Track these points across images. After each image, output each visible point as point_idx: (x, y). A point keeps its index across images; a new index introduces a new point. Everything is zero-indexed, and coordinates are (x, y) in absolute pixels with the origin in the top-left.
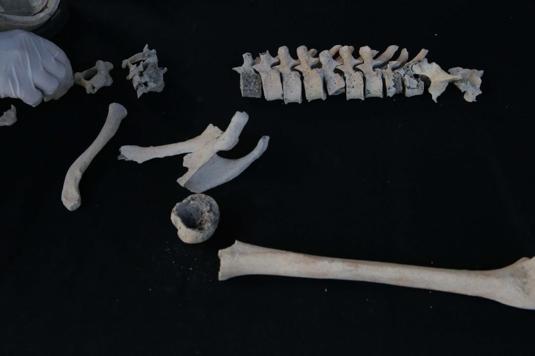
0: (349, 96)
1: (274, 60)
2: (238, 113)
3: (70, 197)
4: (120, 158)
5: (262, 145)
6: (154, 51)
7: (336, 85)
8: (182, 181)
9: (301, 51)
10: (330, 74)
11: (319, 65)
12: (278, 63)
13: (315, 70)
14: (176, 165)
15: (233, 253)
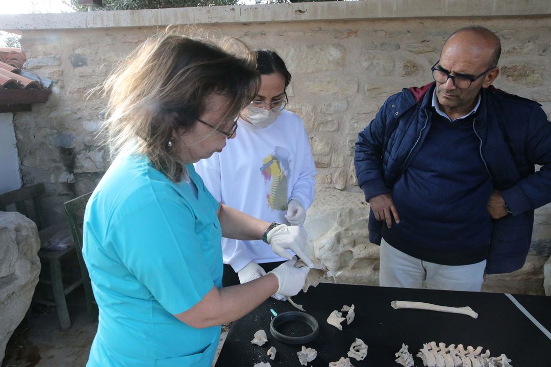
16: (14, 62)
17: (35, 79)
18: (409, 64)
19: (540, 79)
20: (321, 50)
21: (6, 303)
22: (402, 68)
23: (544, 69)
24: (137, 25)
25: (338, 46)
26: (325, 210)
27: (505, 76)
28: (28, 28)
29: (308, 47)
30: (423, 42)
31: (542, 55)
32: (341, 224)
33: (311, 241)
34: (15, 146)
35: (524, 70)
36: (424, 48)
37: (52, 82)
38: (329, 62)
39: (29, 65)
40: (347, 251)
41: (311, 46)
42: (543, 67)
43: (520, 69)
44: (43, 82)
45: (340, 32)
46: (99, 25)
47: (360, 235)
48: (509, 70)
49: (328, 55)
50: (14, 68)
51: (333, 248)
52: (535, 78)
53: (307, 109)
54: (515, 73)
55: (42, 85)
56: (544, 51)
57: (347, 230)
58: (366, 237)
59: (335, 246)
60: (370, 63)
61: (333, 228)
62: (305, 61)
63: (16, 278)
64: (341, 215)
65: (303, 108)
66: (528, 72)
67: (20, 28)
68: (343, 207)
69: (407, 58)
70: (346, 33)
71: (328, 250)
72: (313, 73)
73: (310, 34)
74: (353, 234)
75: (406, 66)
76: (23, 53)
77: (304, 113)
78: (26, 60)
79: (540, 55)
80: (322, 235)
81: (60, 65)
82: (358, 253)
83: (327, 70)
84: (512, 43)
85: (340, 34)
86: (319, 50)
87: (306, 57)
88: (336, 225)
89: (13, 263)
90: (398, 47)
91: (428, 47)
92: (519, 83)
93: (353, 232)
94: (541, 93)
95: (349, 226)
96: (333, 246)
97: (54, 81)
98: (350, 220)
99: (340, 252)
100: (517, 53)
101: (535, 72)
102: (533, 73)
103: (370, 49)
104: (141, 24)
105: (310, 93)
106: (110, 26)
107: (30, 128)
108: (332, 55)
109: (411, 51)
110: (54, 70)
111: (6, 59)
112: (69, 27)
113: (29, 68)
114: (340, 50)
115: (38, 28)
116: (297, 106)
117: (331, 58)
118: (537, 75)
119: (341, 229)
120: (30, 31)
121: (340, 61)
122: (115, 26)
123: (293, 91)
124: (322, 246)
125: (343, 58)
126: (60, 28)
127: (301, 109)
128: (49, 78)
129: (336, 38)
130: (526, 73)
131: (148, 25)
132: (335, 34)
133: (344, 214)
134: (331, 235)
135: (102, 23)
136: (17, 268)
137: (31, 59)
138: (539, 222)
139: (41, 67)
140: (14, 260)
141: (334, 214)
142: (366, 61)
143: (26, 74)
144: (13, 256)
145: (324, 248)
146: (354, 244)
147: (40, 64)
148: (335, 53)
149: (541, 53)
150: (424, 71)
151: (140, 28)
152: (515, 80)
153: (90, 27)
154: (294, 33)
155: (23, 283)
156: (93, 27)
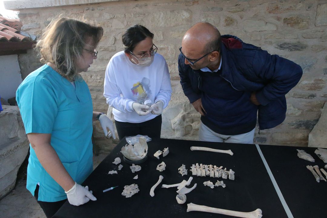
0: (211, 176)
1: (195, 166)
2: (191, 177)
3: (152, 194)
4: (162, 187)
5: (195, 185)
6: (185, 165)
7: (208, 173)
8: (177, 192)
9: (201, 165)
10: (207, 170)
11: (205, 168)
12: (196, 167)
13: (204, 169)
14: (176, 189)
15: (190, 205)
16: (17, 27)
17: (27, 36)
18: (228, 19)
19: (307, 25)
20: (178, 13)
21: (14, 151)
22: (224, 22)
23: (309, 19)
24: (78, 3)
25: (187, 10)
26: (177, 103)
27: (286, 24)
28: (22, 8)
29: (171, 12)
30: (236, 5)
31: (308, 10)
32: (185, 110)
33: (170, 120)
34: (20, 72)
35: (297, 20)
36: (237, 9)
37: (36, 37)
38: (183, 20)
39: (24, 28)
40: (188, 125)
41: (172, 11)
42: (308, 18)
43: (295, 19)
44: (32, 37)
45: (189, 2)
46: (58, 5)
47: (195, 116)
48: (288, 20)
49: (182, 16)
50: (16, 30)
51: (180, 124)
52: (304, 25)
53: (171, 47)
54: (292, 22)
55: (31, 39)
56: (309, 8)
57: (188, 113)
58: (198, 117)
59: (182, 123)
60: (206, 20)
61: (181, 113)
62: (169, 20)
63: (19, 139)
64: (185, 105)
65: (169, 46)
66: (299, 21)
67: (18, 8)
68: (186, 101)
69: (228, 15)
70: (192, 3)
71: (178, 125)
72: (174, 26)
73: (172, 4)
74: (191, 116)
75: (226, 20)
76: (21, 22)
77: (170, 50)
78: (22, 26)
79: (307, 10)
80: (175, 117)
81: (40, 28)
82: (195, 126)
83: (182, 24)
84: (290, 4)
85: (189, 3)
86: (177, 13)
87: (170, 18)
88: (182, 111)
89: (16, 131)
90: (222, 9)
91: (239, 8)
92: (294, 28)
93: (192, 114)
94: (308, 33)
95: (189, 111)
96: (181, 123)
97: (37, 36)
98: (190, 109)
99: (185, 126)
100: (293, 10)
101: (304, 21)
102: (303, 21)
103: (205, 11)
104: (80, 3)
105: (173, 38)
106: (64, 5)
107: (27, 63)
108: (184, 16)
109: (229, 11)
110: (37, 30)
111: (13, 25)
112: (43, 7)
113: (24, 30)
114: (188, 13)
115: (27, 8)
116: (166, 46)
117: (184, 17)
118: (305, 23)
119: (185, 113)
120: (23, 9)
121: (189, 19)
122: (66, 5)
123: (163, 37)
124: (175, 123)
125: (191, 17)
126: (38, 7)
127: (168, 47)
128: (35, 35)
129: (186, 5)
130: (298, 21)
131: (83, 3)
132: (186, 3)
133: (187, 105)
134: (180, 116)
135: (60, 3)
136: (19, 133)
137: (25, 25)
138: (307, 110)
139: (30, 29)
140: (17, 130)
141: (182, 104)
142: (203, 18)
143: (23, 33)
144: (16, 127)
145: (176, 123)
146: (193, 121)
147: (30, 28)
148: (186, 15)
149: (307, 9)
150: (237, 23)
151: (80, 5)
152: (292, 26)
153: (53, 6)
154: (163, 4)
155: (22, 141)
156: (55, 5)
